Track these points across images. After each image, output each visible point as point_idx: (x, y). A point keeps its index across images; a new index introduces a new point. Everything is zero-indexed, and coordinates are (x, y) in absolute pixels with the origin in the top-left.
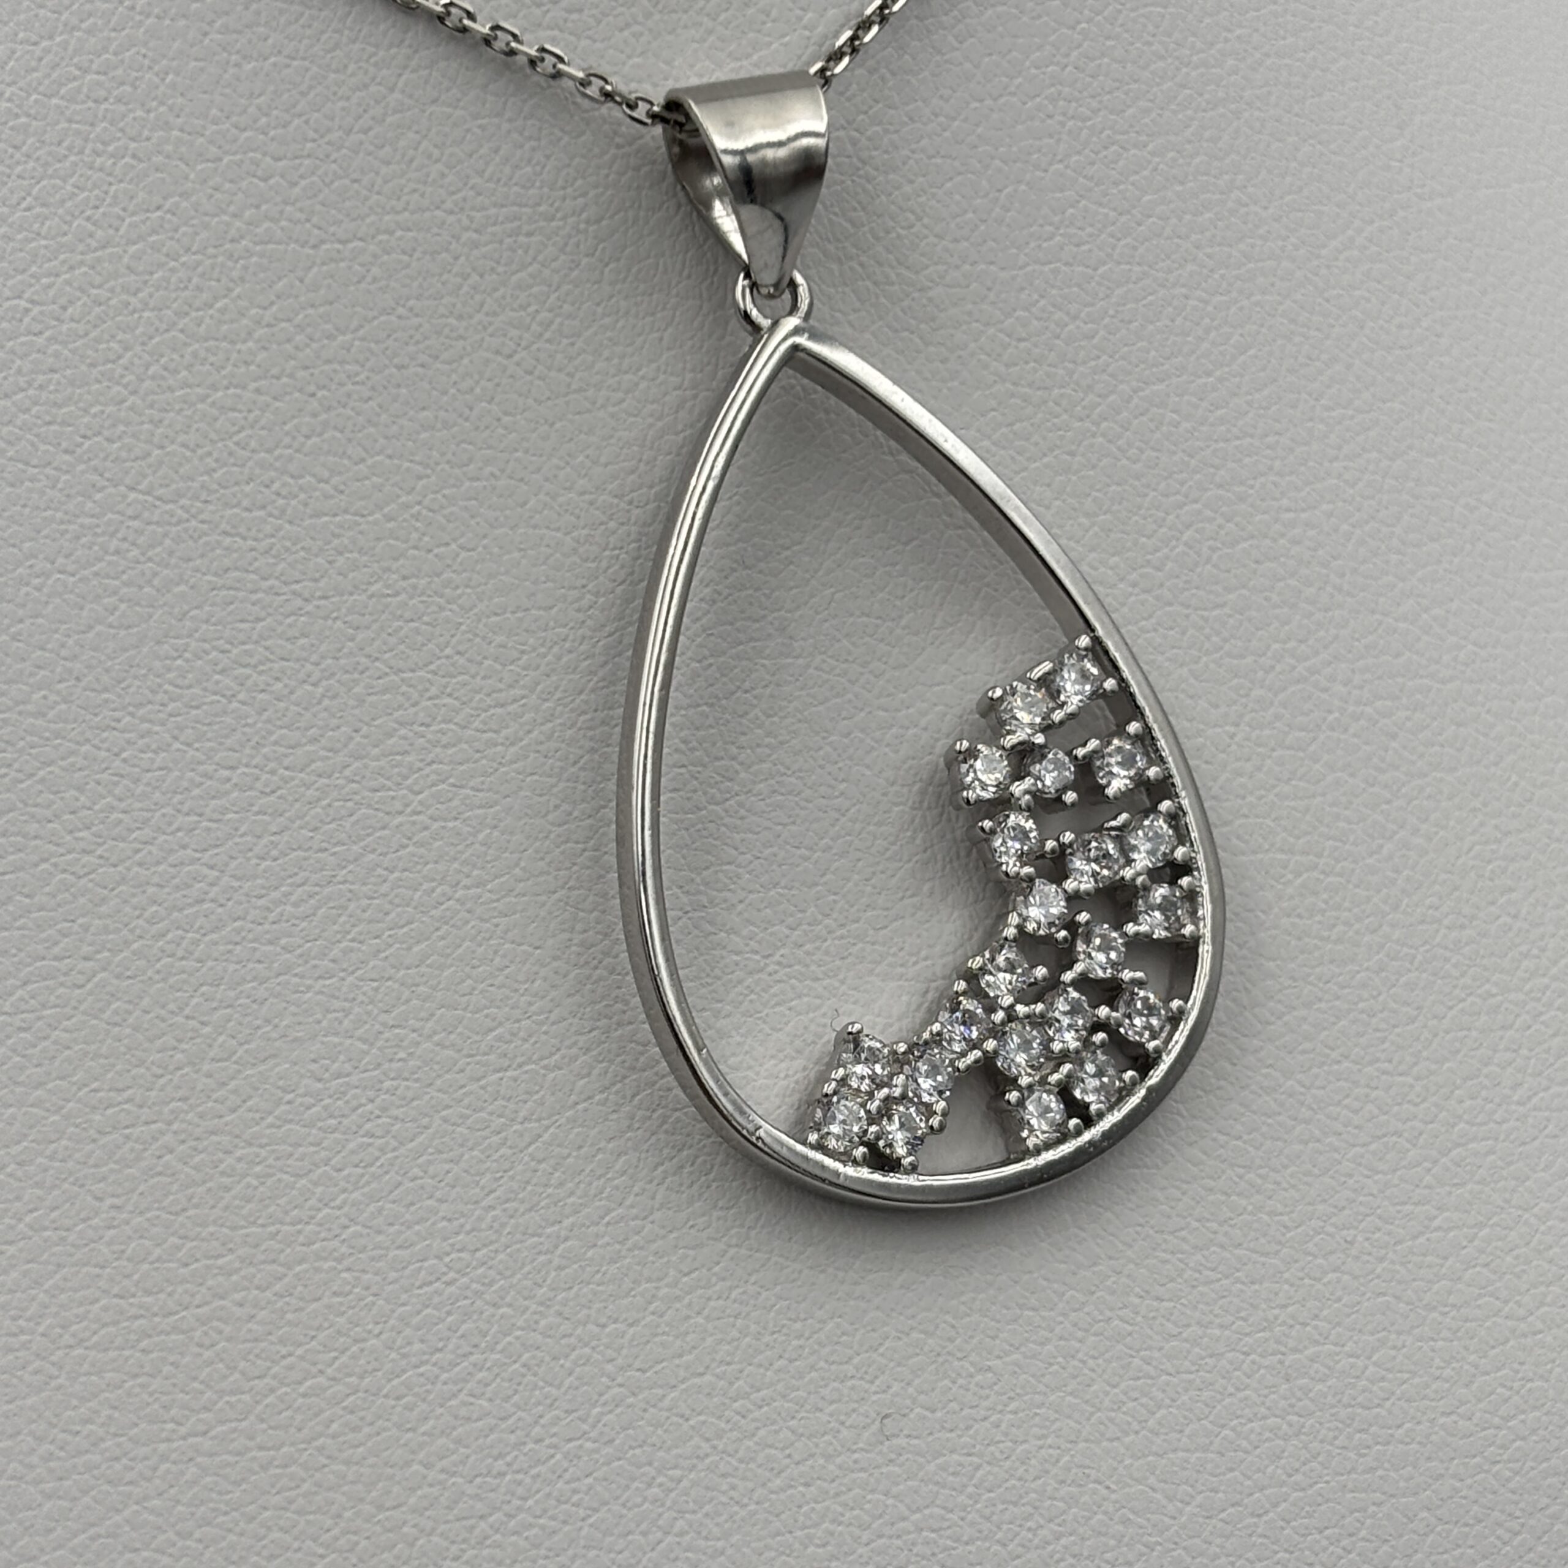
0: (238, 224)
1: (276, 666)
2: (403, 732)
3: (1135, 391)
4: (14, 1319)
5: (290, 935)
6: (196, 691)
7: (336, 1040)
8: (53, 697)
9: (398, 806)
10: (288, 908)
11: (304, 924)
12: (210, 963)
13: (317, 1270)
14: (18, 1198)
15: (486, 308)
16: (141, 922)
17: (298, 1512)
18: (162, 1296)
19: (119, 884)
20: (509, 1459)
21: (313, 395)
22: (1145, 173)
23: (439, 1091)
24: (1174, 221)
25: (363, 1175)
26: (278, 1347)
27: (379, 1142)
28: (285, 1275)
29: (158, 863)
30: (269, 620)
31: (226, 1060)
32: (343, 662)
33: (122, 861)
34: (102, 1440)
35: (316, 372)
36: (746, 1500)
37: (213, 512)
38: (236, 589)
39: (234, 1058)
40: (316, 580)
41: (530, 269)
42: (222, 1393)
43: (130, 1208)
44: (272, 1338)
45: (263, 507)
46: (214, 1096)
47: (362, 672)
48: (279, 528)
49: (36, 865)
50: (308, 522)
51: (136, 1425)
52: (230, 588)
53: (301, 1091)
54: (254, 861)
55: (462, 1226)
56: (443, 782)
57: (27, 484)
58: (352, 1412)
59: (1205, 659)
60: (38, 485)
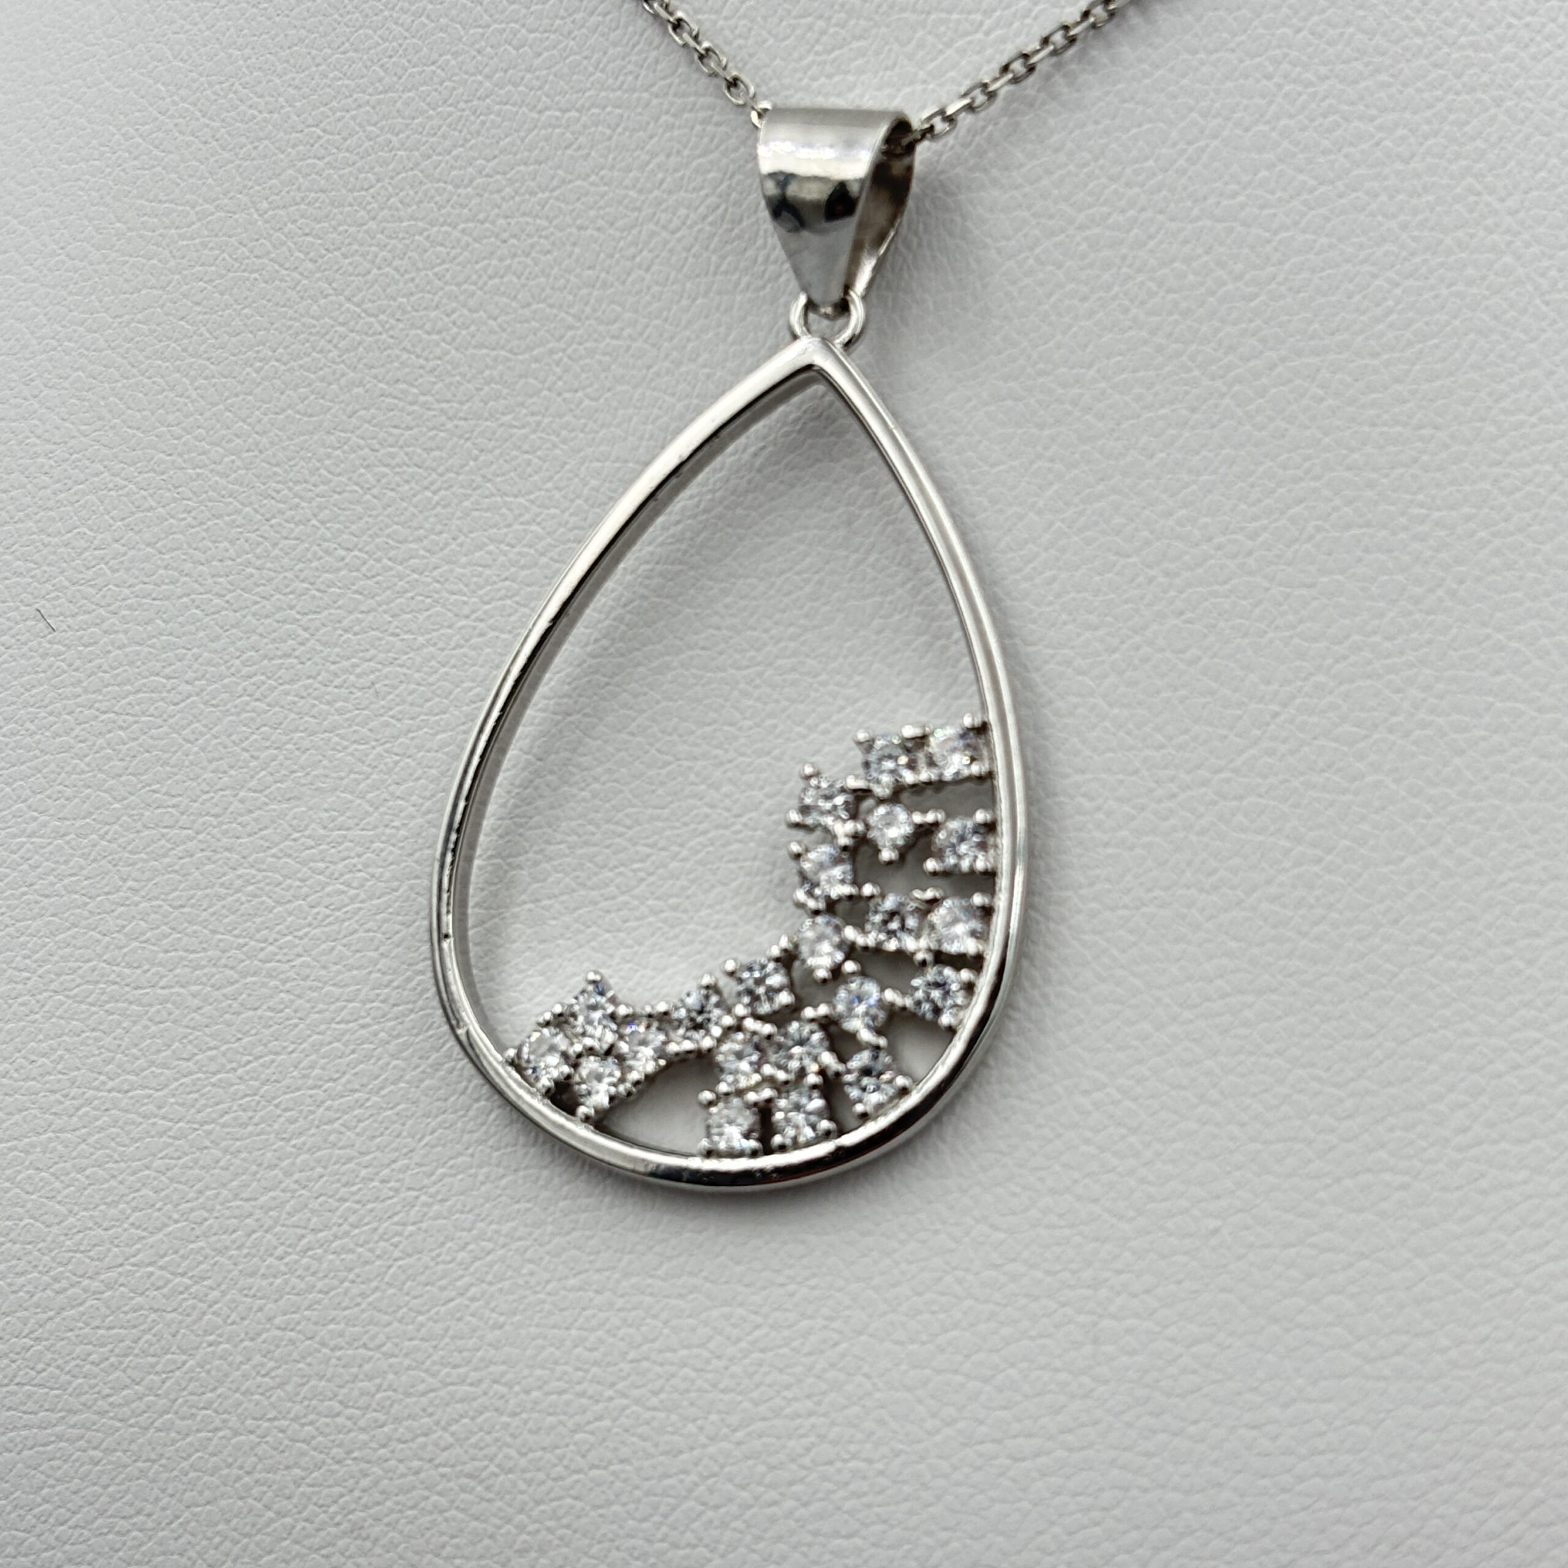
0: (487, 84)
1: (410, 470)
2: (491, 547)
3: (1283, 360)
4: (25, 958)
5: (346, 700)
6: (344, 479)
7: (349, 797)
8: (238, 463)
9: (466, 610)
10: (352, 678)
11: (359, 694)
12: (277, 709)
13: (264, 985)
14: (66, 862)
15: (665, 186)
16: (237, 662)
17: (171, 1180)
18: (139, 971)
19: (233, 626)
20: (354, 1189)
21: (505, 242)
22: (1364, 146)
23: (416, 862)
24: (1383, 198)
25: (328, 916)
26: (208, 1039)
27: (352, 892)
28: (237, 981)
29: (267, 617)
30: (416, 430)
31: (261, 792)
32: (461, 478)
33: (241, 608)
34: (49, 1073)
35: (513, 222)
36: (538, 1289)
37: (402, 330)
38: (400, 399)
39: (267, 792)
40: (462, 403)
41: (711, 157)
42: (152, 1063)
43: (143, 893)
44: (207, 1030)
45: (439, 332)
46: (240, 819)
47: (475, 489)
48: (448, 353)
49: (180, 598)
50: (471, 351)
51: (79, 1069)
52: (395, 398)
53: (307, 833)
54: (340, 632)
55: (392, 981)
56: (510, 598)
57: (277, 283)
58: (244, 1110)
59: (1271, 635)
60: (284, 285)
